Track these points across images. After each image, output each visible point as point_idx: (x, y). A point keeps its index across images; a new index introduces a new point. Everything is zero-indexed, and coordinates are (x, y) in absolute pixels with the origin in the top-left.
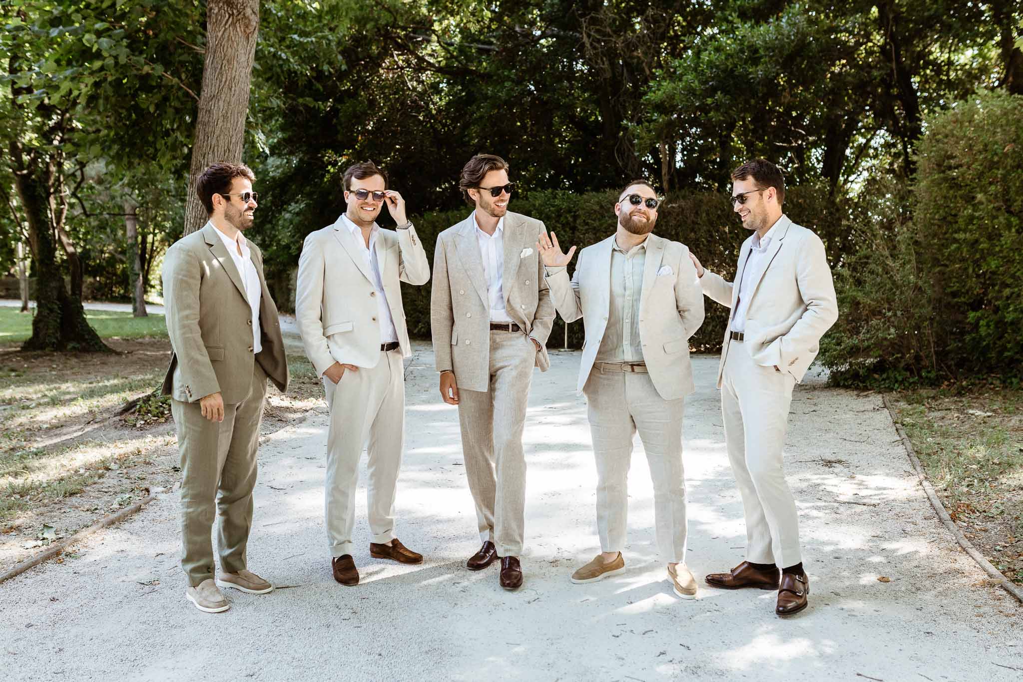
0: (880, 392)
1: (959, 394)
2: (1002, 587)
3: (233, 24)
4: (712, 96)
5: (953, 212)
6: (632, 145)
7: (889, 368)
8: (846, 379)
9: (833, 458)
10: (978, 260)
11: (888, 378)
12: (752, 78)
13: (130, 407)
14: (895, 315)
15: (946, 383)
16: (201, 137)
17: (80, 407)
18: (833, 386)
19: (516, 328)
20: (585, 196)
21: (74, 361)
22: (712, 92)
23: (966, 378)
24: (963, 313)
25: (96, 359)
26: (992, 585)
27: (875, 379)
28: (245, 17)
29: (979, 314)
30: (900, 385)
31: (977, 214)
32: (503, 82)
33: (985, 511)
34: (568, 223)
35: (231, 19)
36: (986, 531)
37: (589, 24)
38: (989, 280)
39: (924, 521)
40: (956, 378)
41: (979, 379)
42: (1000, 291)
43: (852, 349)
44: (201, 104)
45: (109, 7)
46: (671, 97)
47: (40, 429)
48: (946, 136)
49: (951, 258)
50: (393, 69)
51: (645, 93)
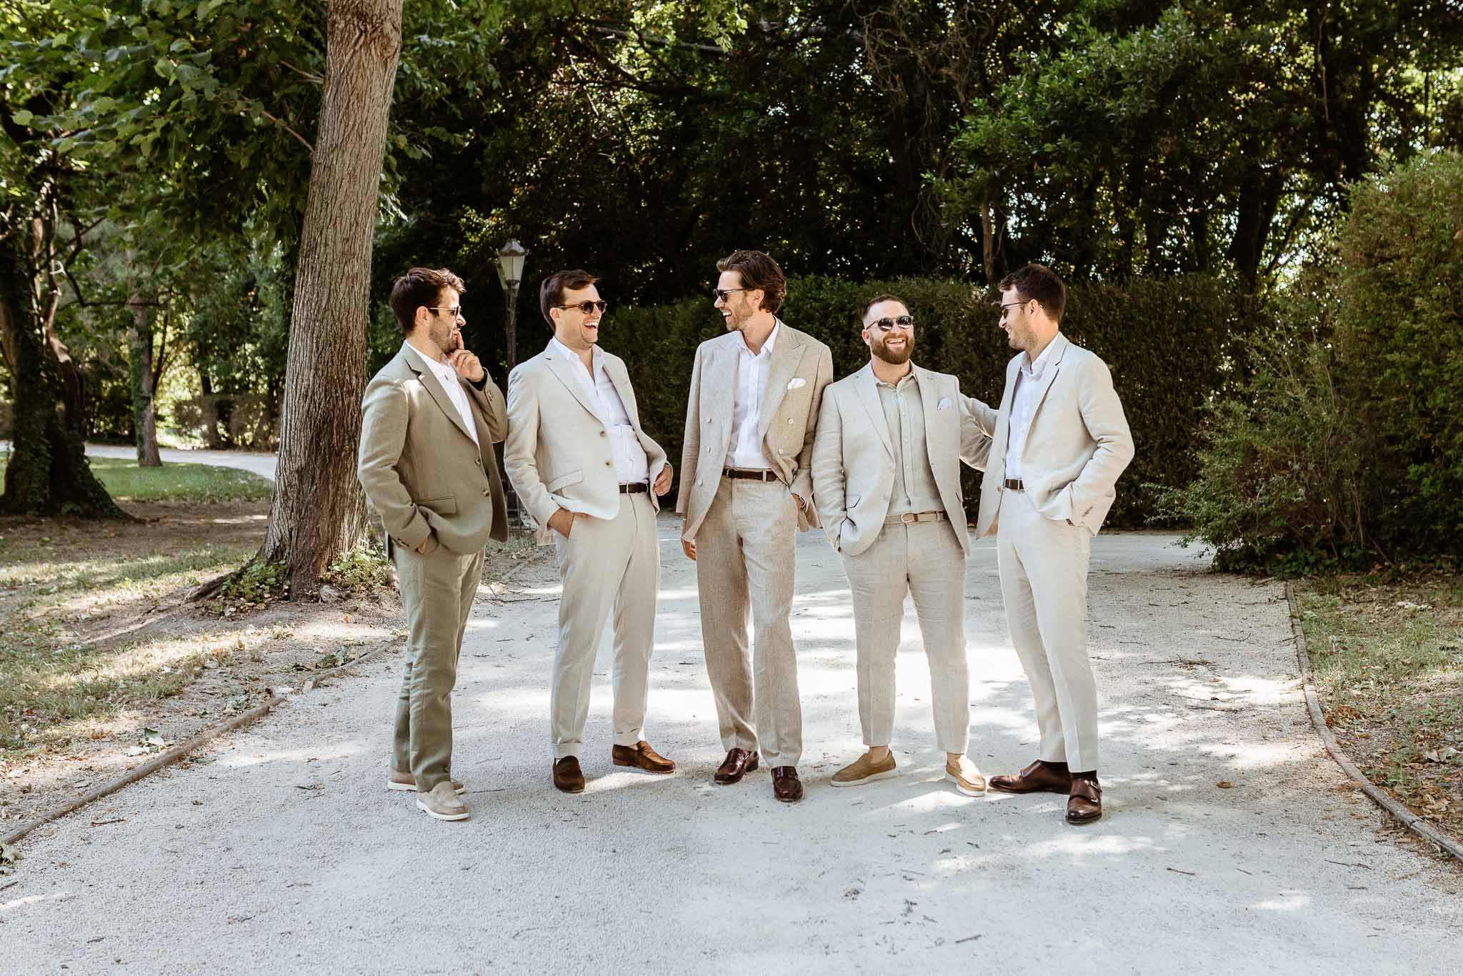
0: (1283, 579)
1: (1393, 582)
2: (1362, 791)
3: (366, 45)
4: (1054, 141)
5: (1388, 323)
6: (938, 210)
7: (1298, 544)
8: (1237, 561)
9: (1197, 659)
10: (1421, 392)
11: (1295, 559)
12: (1112, 117)
13: (208, 591)
14: (1305, 468)
15: (1378, 567)
16: (317, 204)
17: (130, 592)
18: (1220, 571)
19: (772, 476)
20: (865, 287)
21: (73, 531)
22: (1052, 135)
23: (1406, 560)
24: (1404, 467)
25: (108, 529)
26: (1351, 789)
27: (1279, 562)
28: (383, 35)
29: (1423, 468)
30: (1311, 569)
31: (1416, 327)
32: (741, 110)
33: (1372, 716)
34: (839, 328)
35: (363, 38)
36: (1367, 738)
37: (874, 25)
38: (1438, 421)
39: (1293, 727)
40: (1392, 560)
41: (1423, 561)
42: (1451, 437)
43: (1245, 516)
44: (317, 157)
45: (187, 17)
46: (995, 140)
47: (77, 621)
48: (1380, 214)
49: (1387, 388)
50: (570, 82)
51: (957, 134)
